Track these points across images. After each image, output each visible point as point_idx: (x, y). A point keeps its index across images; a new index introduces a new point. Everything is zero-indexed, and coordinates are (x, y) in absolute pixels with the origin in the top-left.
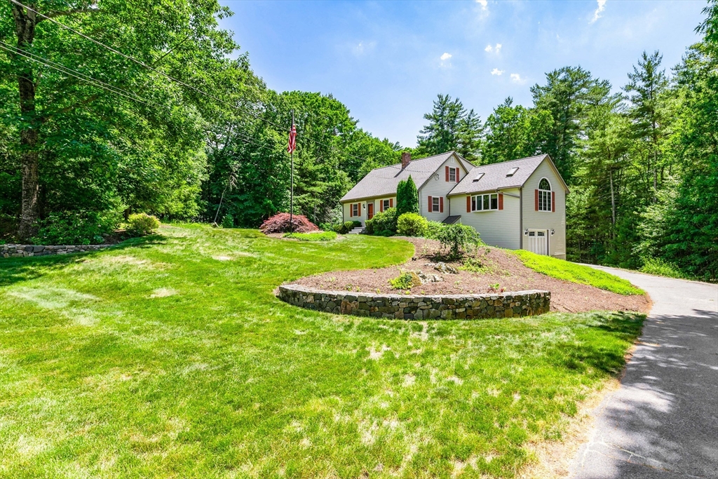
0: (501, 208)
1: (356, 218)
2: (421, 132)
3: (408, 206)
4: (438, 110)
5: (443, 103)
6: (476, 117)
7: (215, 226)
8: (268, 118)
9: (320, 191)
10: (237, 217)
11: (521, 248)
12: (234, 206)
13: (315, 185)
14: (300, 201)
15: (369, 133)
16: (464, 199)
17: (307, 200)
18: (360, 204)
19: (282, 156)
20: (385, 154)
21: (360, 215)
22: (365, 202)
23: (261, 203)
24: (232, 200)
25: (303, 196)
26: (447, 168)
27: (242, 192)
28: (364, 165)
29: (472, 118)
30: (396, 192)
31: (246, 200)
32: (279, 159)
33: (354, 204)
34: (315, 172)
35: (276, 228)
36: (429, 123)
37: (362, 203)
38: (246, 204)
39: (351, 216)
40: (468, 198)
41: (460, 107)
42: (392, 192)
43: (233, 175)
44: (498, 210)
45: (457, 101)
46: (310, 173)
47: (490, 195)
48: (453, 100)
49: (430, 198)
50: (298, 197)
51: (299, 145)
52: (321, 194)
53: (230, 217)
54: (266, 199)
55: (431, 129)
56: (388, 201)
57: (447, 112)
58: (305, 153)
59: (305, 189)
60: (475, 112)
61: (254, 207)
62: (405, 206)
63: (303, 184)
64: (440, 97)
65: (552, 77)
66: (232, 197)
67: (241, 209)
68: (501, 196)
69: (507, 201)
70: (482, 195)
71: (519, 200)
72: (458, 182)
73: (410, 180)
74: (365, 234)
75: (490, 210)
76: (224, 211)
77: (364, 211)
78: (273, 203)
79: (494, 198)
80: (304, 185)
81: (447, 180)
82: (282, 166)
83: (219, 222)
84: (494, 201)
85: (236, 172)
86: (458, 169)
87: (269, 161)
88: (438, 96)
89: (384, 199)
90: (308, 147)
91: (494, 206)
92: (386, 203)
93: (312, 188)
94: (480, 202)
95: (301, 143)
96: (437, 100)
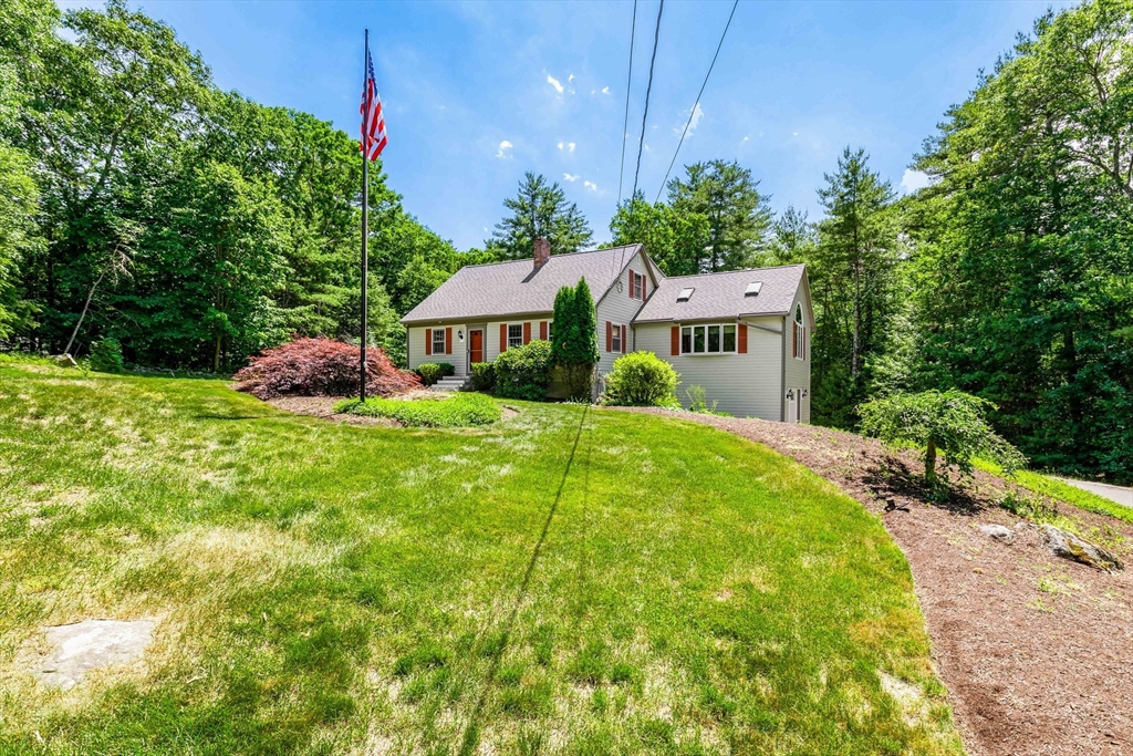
0: (743, 349)
1: (443, 358)
2: (498, 226)
3: (581, 339)
4: (526, 196)
5: (533, 186)
6: (580, 215)
7: (67, 364)
8: (214, 147)
9: (335, 303)
10: (132, 344)
11: (783, 420)
12: (124, 320)
13: (322, 291)
14: (293, 319)
15: (413, 215)
16: (666, 333)
17: (308, 316)
18: (449, 330)
19: (253, 224)
20: (443, 253)
21: (449, 352)
22: (463, 327)
23: (197, 317)
24: (118, 305)
25: (299, 309)
26: (631, 272)
27: (143, 291)
28: (409, 266)
29: (574, 217)
30: (551, 308)
31: (157, 309)
32: (245, 229)
33: (433, 328)
34: (323, 265)
35: (298, 381)
36: (512, 214)
37: (455, 329)
38: (159, 317)
39: (428, 352)
40: (675, 331)
41: (560, 197)
42: (542, 309)
43: (120, 249)
44: (736, 353)
45: (555, 187)
46: (312, 266)
47: (722, 326)
48: (548, 184)
49: (608, 324)
50: (289, 310)
51: (290, 210)
52: (334, 308)
53: (113, 344)
54: (212, 310)
55: (517, 224)
56: (519, 327)
57: (539, 202)
58: (303, 227)
59: (303, 296)
60: (578, 209)
61: (179, 326)
62: (577, 339)
63: (297, 287)
64: (529, 176)
65: (695, 171)
66: (119, 298)
67: (144, 328)
68: (743, 329)
69: (753, 336)
70: (706, 326)
71: (780, 337)
72: (646, 301)
73: (582, 287)
74: (470, 390)
75: (721, 352)
76: (94, 332)
77: (460, 346)
78: (230, 319)
79: (729, 331)
80: (301, 288)
81: (631, 295)
82: (252, 243)
83: (80, 352)
84: (729, 339)
85: (132, 244)
86: (644, 277)
87: (219, 229)
88: (527, 175)
89: (509, 323)
90: (309, 216)
91: (729, 346)
92: (515, 331)
93: (316, 296)
94: (700, 337)
95: (292, 206)
96: (525, 181)
